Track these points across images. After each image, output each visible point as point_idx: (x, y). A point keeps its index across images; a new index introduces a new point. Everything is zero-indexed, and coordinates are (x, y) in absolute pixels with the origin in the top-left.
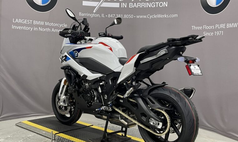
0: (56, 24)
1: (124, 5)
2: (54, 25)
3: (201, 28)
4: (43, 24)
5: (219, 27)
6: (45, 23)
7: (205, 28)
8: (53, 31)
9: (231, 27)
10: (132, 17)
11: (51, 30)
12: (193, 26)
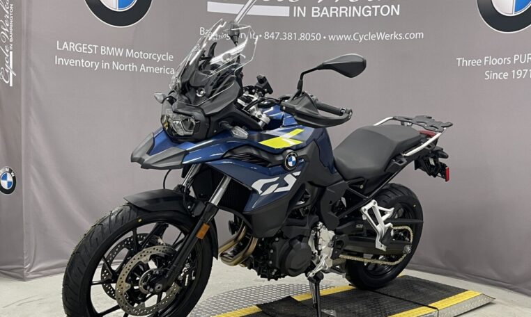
0: (150, 54)
2: (146, 56)
3: (478, 62)
4: (121, 55)
5: (523, 60)
6: (125, 51)
7: (488, 62)
8: (143, 70)
10: (318, 38)
11: (139, 69)
12: (459, 59)
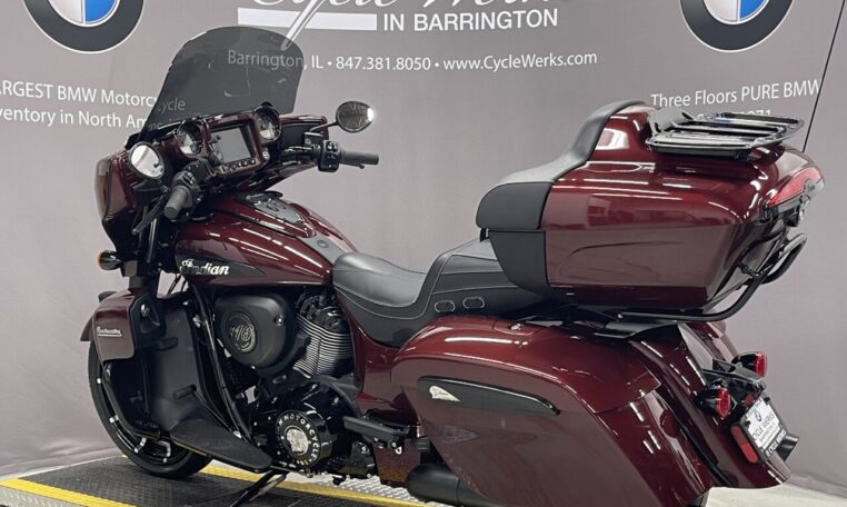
0: (142, 99)
1: (395, 22)
2: (135, 100)
3: (685, 100)
4: (93, 100)
5: (755, 96)
6: (99, 94)
7: (701, 100)
8: (130, 125)
9: (800, 94)
10: (427, 66)
11: (124, 123)
12: (655, 96)
